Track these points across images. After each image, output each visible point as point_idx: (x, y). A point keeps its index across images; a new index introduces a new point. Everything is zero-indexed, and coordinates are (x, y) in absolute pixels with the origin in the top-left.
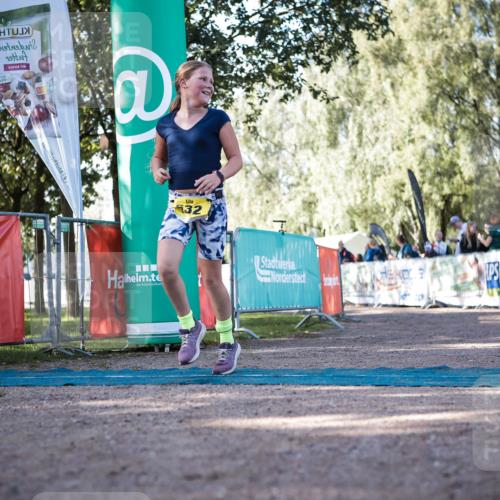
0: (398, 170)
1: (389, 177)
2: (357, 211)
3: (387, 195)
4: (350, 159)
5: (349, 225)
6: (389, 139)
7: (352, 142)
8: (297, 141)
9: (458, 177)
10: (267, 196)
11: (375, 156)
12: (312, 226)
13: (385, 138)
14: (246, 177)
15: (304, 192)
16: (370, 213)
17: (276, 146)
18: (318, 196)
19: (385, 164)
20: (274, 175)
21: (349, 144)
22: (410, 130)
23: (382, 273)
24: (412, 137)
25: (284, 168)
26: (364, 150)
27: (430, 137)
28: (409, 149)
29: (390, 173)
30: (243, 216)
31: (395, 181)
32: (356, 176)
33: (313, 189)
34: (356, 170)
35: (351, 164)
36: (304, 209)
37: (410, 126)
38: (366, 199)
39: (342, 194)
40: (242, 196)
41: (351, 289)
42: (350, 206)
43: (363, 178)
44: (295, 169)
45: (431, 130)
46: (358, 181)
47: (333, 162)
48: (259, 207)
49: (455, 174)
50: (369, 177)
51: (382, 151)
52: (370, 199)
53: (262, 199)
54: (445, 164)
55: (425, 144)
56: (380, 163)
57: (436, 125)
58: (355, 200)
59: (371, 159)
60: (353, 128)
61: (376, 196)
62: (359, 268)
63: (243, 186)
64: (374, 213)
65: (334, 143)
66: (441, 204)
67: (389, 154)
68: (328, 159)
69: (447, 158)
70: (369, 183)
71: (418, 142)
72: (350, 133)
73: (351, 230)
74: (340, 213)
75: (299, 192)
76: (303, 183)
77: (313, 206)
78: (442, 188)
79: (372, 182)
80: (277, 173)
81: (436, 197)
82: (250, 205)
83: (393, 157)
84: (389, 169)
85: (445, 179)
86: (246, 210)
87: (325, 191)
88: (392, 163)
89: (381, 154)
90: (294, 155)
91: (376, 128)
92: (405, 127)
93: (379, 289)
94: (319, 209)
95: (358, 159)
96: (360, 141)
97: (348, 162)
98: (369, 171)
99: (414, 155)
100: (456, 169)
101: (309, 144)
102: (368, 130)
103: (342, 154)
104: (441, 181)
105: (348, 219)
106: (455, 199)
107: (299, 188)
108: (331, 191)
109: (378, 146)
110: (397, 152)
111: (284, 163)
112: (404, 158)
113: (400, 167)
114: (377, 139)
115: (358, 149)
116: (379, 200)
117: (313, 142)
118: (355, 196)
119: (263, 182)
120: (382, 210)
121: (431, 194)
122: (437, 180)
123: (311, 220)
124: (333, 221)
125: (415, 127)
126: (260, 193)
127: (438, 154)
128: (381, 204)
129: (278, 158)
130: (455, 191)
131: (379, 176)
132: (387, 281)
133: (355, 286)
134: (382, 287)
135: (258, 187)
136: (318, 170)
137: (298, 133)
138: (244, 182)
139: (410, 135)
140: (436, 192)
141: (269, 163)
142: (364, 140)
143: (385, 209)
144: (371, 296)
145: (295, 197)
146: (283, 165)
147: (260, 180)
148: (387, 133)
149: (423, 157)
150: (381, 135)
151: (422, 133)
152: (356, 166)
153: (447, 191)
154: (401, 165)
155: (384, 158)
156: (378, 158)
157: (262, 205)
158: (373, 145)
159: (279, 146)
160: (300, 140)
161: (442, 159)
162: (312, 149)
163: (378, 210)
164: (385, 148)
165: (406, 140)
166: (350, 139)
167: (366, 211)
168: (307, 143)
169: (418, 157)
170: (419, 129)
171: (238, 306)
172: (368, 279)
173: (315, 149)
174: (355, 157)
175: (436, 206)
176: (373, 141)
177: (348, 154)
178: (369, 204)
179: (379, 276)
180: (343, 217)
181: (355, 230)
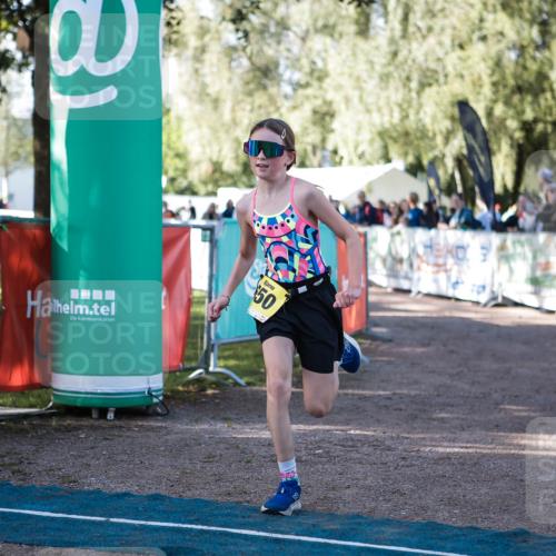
0: (459, 80)
1: (445, 88)
2: (395, 134)
3: (440, 115)
4: (389, 57)
5: (379, 153)
6: (449, 32)
7: (392, 30)
8: (310, 22)
9: (548, 95)
10: (260, 98)
11: (426, 55)
12: (324, 148)
13: (443, 30)
14: (230, 68)
15: (315, 97)
16: (412, 137)
17: (278, 24)
18: (335, 107)
19: (440, 69)
20: (272, 67)
21: (388, 34)
22: (482, 20)
23: (426, 247)
24: (485, 32)
25: (287, 58)
26: (410, 44)
27: (511, 35)
28: (478, 49)
29: (446, 83)
30: (223, 125)
31: (454, 95)
32: (394, 83)
33: (330, 96)
34: (396, 75)
35: (389, 64)
36: (315, 123)
37: (481, 14)
38: (407, 116)
39: (373, 108)
40: (223, 96)
41: (378, 265)
42: (382, 125)
43: (405, 86)
44: (305, 62)
45: (513, 24)
46: (397, 90)
47: (362, 57)
48: (247, 114)
49: (543, 91)
50: (414, 85)
51: (438, 49)
52: (412, 117)
53: (252, 103)
54: (530, 77)
55: (502, 46)
56: (433, 65)
57: (521, 17)
58: (392, 116)
59: (421, 58)
60: (395, 9)
61: (422, 115)
62: (393, 235)
63: (225, 81)
64: (417, 139)
65: (364, 29)
66: (518, 135)
67: (446, 53)
68: (354, 54)
69: (533, 67)
70: (414, 95)
71: (491, 41)
72: (391, 17)
73: (382, 162)
74: (366, 135)
75: (307, 98)
76: (315, 83)
77: (327, 118)
78: (523, 112)
79: (419, 93)
80: (277, 65)
81: (512, 124)
82: (233, 110)
83: (452, 60)
84: (446, 76)
85: (529, 98)
86: (227, 116)
87: (347, 100)
88: (450, 69)
89: (434, 52)
90: (304, 39)
91: (431, 13)
92: (474, 15)
93: (419, 268)
94: (336, 125)
95: (400, 57)
96: (405, 30)
97: (384, 61)
98: (415, 77)
99: (484, 60)
100: (546, 85)
101: (328, 29)
102: (419, 15)
103: (377, 48)
104: (522, 101)
105: (378, 144)
106: (540, 127)
107: (309, 91)
108: (356, 100)
109: (432, 40)
110: (459, 52)
111: (289, 50)
112: (470, 62)
113: (462, 76)
114: (430, 29)
115: (401, 42)
116: (427, 121)
117: (334, 27)
118: (391, 111)
119: (255, 77)
120: (430, 134)
121: (505, 119)
122: (516, 99)
123: (324, 140)
124: (356, 148)
125: (490, 17)
126: (250, 94)
127: (521, 60)
128: (429, 127)
129: (279, 43)
130: (541, 115)
131: (430, 85)
132: (432, 260)
133: (384, 261)
134: (424, 266)
135: (247, 83)
136: (338, 70)
137: (312, 12)
138: (226, 74)
139: (480, 29)
140: (513, 117)
141: (265, 48)
142: (411, 29)
143: (435, 135)
144: (407, 278)
145: (302, 104)
146: (285, 54)
147: (251, 75)
148: (447, 22)
149: (498, 63)
150: (438, 23)
151: (499, 27)
152: (397, 67)
153: (529, 115)
154: (465, 73)
155: (439, 60)
156: (430, 58)
157: (252, 111)
158: (424, 37)
159: (283, 25)
160: (316, 20)
161: (525, 68)
162: (332, 36)
163: (423, 134)
164: (440, 44)
165: (475, 36)
166: (390, 25)
167: (407, 134)
168: (325, 27)
169: (490, 63)
170: (495, 21)
171: (217, 337)
172: (404, 252)
173: (336, 36)
174: (395, 54)
175: (511, 138)
176: (424, 31)
177: (385, 48)
178: (411, 124)
179: (421, 250)
180: (372, 141)
181: (388, 160)
